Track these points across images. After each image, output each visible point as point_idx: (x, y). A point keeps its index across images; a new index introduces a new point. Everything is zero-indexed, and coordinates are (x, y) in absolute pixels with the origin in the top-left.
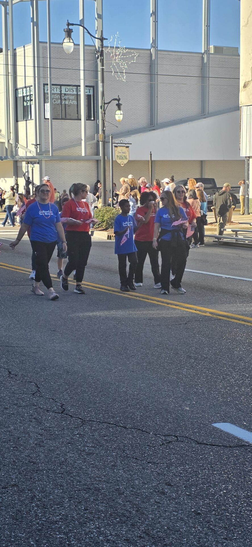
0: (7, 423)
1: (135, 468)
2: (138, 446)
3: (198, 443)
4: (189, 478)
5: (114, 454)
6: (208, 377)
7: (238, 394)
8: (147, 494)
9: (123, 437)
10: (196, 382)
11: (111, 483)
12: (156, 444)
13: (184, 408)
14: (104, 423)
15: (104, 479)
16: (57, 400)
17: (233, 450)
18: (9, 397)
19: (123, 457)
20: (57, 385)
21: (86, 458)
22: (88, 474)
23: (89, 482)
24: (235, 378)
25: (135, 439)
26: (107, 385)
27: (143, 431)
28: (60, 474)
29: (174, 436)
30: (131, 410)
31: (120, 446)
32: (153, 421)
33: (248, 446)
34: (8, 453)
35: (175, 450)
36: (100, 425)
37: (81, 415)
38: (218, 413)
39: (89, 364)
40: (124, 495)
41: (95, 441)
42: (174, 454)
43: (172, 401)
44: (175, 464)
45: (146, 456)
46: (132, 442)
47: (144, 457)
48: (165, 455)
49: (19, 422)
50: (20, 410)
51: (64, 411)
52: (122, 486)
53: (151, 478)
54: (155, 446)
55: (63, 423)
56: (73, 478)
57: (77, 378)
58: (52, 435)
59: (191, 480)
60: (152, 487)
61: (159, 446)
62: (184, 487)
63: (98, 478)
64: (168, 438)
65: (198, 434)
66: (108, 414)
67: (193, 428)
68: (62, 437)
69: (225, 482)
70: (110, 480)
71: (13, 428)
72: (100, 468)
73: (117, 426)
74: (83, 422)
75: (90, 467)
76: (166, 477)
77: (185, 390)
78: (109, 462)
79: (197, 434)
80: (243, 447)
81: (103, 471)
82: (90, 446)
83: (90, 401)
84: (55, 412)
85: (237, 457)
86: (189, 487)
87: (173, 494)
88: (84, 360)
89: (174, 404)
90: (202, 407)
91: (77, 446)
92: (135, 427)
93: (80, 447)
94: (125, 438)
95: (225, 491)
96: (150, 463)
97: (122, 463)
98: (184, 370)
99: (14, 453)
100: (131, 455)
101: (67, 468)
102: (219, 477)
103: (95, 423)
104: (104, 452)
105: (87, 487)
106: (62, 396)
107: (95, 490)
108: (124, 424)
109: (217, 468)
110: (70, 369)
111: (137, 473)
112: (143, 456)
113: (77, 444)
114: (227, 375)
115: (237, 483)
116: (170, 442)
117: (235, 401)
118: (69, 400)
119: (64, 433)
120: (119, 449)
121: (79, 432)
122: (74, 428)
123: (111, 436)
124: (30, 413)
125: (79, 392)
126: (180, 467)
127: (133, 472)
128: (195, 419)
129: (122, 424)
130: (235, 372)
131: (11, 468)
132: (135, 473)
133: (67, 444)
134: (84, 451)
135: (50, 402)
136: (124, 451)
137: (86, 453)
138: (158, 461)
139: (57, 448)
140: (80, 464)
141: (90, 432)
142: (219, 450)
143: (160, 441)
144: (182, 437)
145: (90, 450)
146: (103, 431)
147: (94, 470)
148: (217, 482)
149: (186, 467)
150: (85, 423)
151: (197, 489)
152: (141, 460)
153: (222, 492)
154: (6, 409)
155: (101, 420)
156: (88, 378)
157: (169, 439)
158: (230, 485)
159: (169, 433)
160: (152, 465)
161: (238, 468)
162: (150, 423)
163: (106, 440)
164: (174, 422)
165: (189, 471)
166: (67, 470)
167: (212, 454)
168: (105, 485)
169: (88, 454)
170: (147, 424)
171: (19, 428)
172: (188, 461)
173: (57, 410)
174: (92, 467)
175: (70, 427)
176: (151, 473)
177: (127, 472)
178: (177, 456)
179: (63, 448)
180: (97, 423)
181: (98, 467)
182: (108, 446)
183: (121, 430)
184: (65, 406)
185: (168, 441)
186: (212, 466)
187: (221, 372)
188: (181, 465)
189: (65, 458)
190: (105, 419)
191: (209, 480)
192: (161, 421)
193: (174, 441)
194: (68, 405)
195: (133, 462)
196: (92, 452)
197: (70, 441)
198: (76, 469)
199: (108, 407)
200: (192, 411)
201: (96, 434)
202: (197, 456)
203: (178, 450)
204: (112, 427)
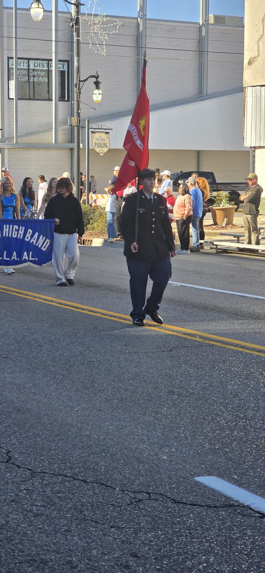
1: (94, 534)
2: (99, 505)
3: (176, 502)
4: (161, 548)
5: (69, 515)
6: (193, 418)
7: (229, 439)
8: (106, 568)
9: (82, 494)
10: (178, 424)
11: (62, 553)
12: (123, 503)
13: (160, 457)
14: (59, 476)
15: (53, 549)
16: (2, 445)
17: (218, 511)
19: (80, 519)
20: (4, 426)
21: (33, 521)
22: (34, 541)
23: (34, 552)
24: (226, 419)
25: (97, 497)
26: (67, 427)
27: (108, 486)
29: (145, 493)
30: (95, 458)
31: (77, 505)
32: (121, 474)
33: (238, 506)
35: (145, 511)
36: (53, 477)
37: (30, 465)
38: (203, 464)
39: (46, 400)
40: (77, 568)
41: (46, 499)
42: (144, 516)
43: (146, 448)
44: (144, 529)
45: (108, 519)
46: (92, 501)
47: (106, 520)
48: (133, 517)
51: (10, 459)
52: (76, 557)
53: (112, 547)
54: (121, 506)
55: (8, 475)
56: (15, 546)
57: (30, 418)
59: (163, 550)
60: (113, 558)
61: (126, 506)
62: (154, 559)
63: (46, 547)
64: (138, 495)
65: (177, 490)
66: (65, 464)
67: (170, 482)
68: (4, 493)
69: (206, 553)
70: (61, 549)
72: (50, 534)
73: (75, 479)
74: (33, 474)
75: (37, 532)
76: (133, 547)
77: (163, 435)
78: (62, 525)
79: (175, 491)
80: (231, 507)
81: (53, 538)
82: (40, 504)
83: (44, 447)
85: (223, 520)
86: (160, 559)
87: (140, 567)
88: (40, 394)
89: (149, 452)
90: (183, 456)
91: (23, 505)
92: (98, 481)
93: (26, 506)
94: (84, 495)
95: (205, 565)
96: (114, 527)
97: (77, 528)
98: (164, 408)
100: (90, 517)
101: (7, 533)
102: (199, 546)
103: (47, 475)
104: (56, 513)
105: (31, 558)
106: (9, 441)
107: (41, 563)
108: (84, 476)
109: (197, 534)
110: (22, 406)
111: (96, 540)
112: (105, 518)
113: (23, 502)
114: (217, 415)
115: (221, 554)
116: (140, 500)
117: (225, 448)
118: (18, 445)
119: (7, 488)
120: (76, 509)
121: (27, 487)
122: (20, 481)
123: (66, 492)
125: (31, 436)
126: (150, 533)
127: (90, 538)
128: (174, 471)
129: (82, 477)
130: (227, 411)
132: (93, 540)
133: (10, 502)
134: (31, 511)
136: (81, 511)
137: (34, 513)
138: (123, 525)
140: (24, 528)
141: (41, 488)
142: (201, 510)
143: (128, 499)
144: (156, 494)
145: (38, 510)
146: (57, 485)
147: (42, 537)
148: (196, 552)
149: (158, 533)
150: (34, 476)
151: (170, 562)
152: (102, 524)
153: (201, 566)
155: (55, 471)
156: (43, 417)
157: (140, 496)
158: (213, 556)
159: (140, 489)
160: (116, 530)
161: (224, 534)
162: (116, 476)
163: (60, 497)
164: (147, 474)
165: (161, 538)
166: (7, 535)
168: (54, 556)
169: (37, 516)
170: (112, 477)
172: (161, 526)
174: (39, 532)
175: (15, 480)
176: (113, 541)
177: (83, 538)
178: (147, 519)
179: (5, 508)
180: (50, 475)
181: (47, 533)
182: (61, 506)
183: (80, 484)
184: (11, 454)
185: (138, 498)
186: (191, 531)
187: (210, 412)
188: (152, 530)
189: (7, 520)
190: (60, 471)
191: (185, 550)
192: (131, 474)
193: (146, 500)
194: (16, 451)
195: (92, 526)
196: (41, 512)
197: (15, 498)
198: (20, 534)
199: (65, 454)
200: (171, 461)
201: (49, 489)
202: (173, 519)
203: (150, 511)
204: (68, 480)
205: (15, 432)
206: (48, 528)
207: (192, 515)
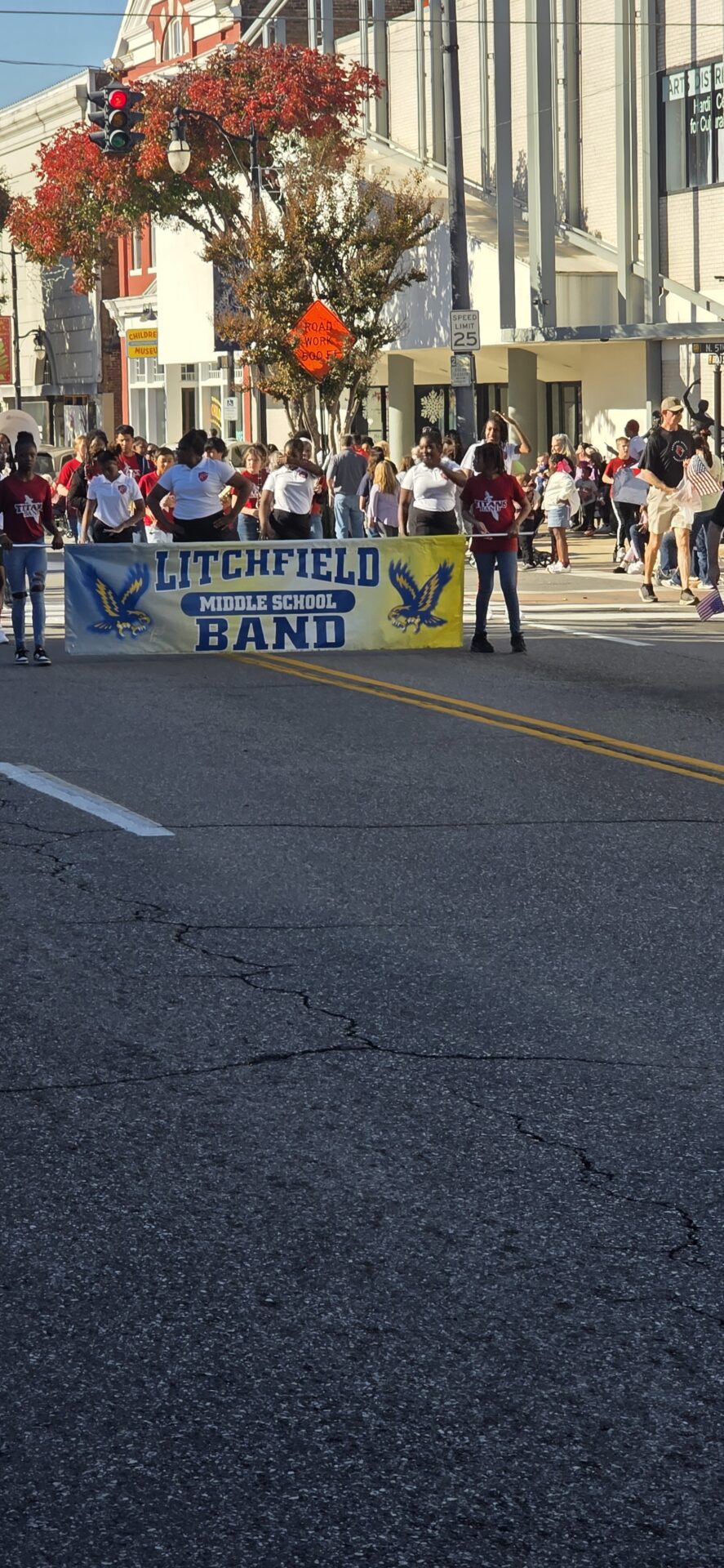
0: (564, 1364)
18: (578, 1263)
34: (562, 1485)
49: (609, 1362)
50: (617, 1314)
71: (584, 1385)
99: (582, 1485)
124: (654, 1330)
131: (567, 1545)
154: (564, 1307)
171: (610, 1387)
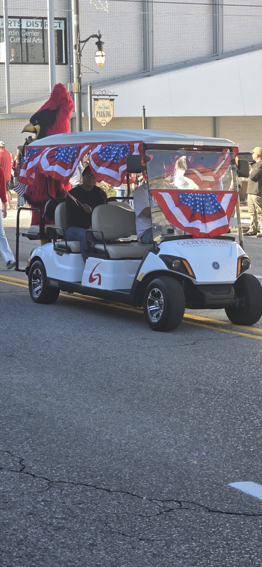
1: (122, 548)
2: (125, 516)
3: (209, 511)
4: (197, 561)
5: (93, 528)
6: (223, 418)
9: (106, 505)
10: (207, 424)
12: (151, 513)
13: (190, 462)
14: (79, 485)
15: (78, 564)
16: (14, 453)
17: (257, 520)
19: (105, 532)
20: (15, 431)
21: (54, 535)
22: (57, 557)
24: (260, 418)
25: (122, 507)
26: (84, 431)
27: (133, 495)
28: (17, 558)
29: (176, 501)
30: (117, 465)
31: (101, 517)
32: (147, 481)
35: (177, 521)
36: (73, 487)
37: (47, 474)
38: (237, 468)
39: (59, 402)
41: (66, 510)
42: (176, 527)
43: (174, 452)
44: (177, 541)
45: (137, 531)
46: (118, 511)
47: (134, 532)
48: (164, 529)
51: (24, 468)
53: (143, 561)
54: (150, 516)
55: (22, 486)
57: (43, 422)
58: (7, 502)
61: (155, 516)
63: (70, 563)
64: (167, 504)
65: (210, 498)
66: (85, 472)
67: (203, 489)
68: (20, 505)
72: (73, 548)
73: (97, 488)
74: (50, 483)
75: (59, 547)
76: (165, 560)
77: (191, 437)
78: (86, 539)
79: (208, 498)
81: (78, 553)
82: (60, 517)
83: (60, 454)
84: (12, 471)
88: (52, 396)
89: (177, 456)
90: (215, 460)
91: (42, 518)
92: (122, 490)
93: (45, 519)
94: (108, 505)
96: (143, 540)
97: (103, 541)
98: (190, 408)
100: (116, 529)
101: (27, 549)
102: (238, 558)
103: (66, 485)
104: (79, 526)
106: (21, 448)
108: (107, 485)
109: (235, 546)
110: (33, 410)
111: (124, 554)
112: (133, 530)
113: (42, 515)
114: (250, 414)
116: (170, 510)
117: (261, 450)
118: (31, 453)
119: (23, 500)
120: (100, 521)
121: (45, 498)
122: (37, 492)
123: (88, 503)
125: (45, 442)
126: (183, 545)
127: (118, 553)
128: (205, 477)
129: (105, 486)
132: (122, 554)
133: (27, 515)
134: (51, 524)
135: (5, 457)
137: (54, 527)
138: (153, 538)
139: (14, 521)
140: (45, 543)
141: (60, 498)
142: (238, 519)
143: (157, 508)
144: (188, 502)
145: (59, 523)
146: (78, 496)
147: (65, 552)
149: (193, 545)
150: (52, 485)
152: (130, 536)
155: (74, 480)
156: (58, 421)
157: (170, 505)
159: (169, 498)
160: (145, 543)
162: (143, 484)
163: (81, 508)
164: (176, 481)
165: (196, 550)
166: (27, 551)
167: (229, 526)
169: (57, 529)
170: (138, 485)
172: (195, 537)
173: (14, 468)
174: (62, 547)
175: (31, 490)
176: (144, 554)
177: (110, 553)
178: (180, 530)
179: (22, 521)
180: (69, 485)
181: (70, 547)
182: (84, 517)
183: (103, 494)
184: (25, 462)
185: (167, 508)
186: (229, 542)
187: (242, 411)
188: (186, 542)
189: (25, 534)
190: (80, 480)
191: (223, 562)
192: (158, 481)
193: (176, 509)
194: (30, 459)
195: (119, 539)
196: (62, 525)
197: (32, 511)
198: (40, 550)
199: (85, 461)
200: (202, 466)
201: (68, 500)
202: (208, 529)
203: (182, 521)
204: (90, 490)
205: (27, 438)
206: (71, 542)
207: (228, 525)
